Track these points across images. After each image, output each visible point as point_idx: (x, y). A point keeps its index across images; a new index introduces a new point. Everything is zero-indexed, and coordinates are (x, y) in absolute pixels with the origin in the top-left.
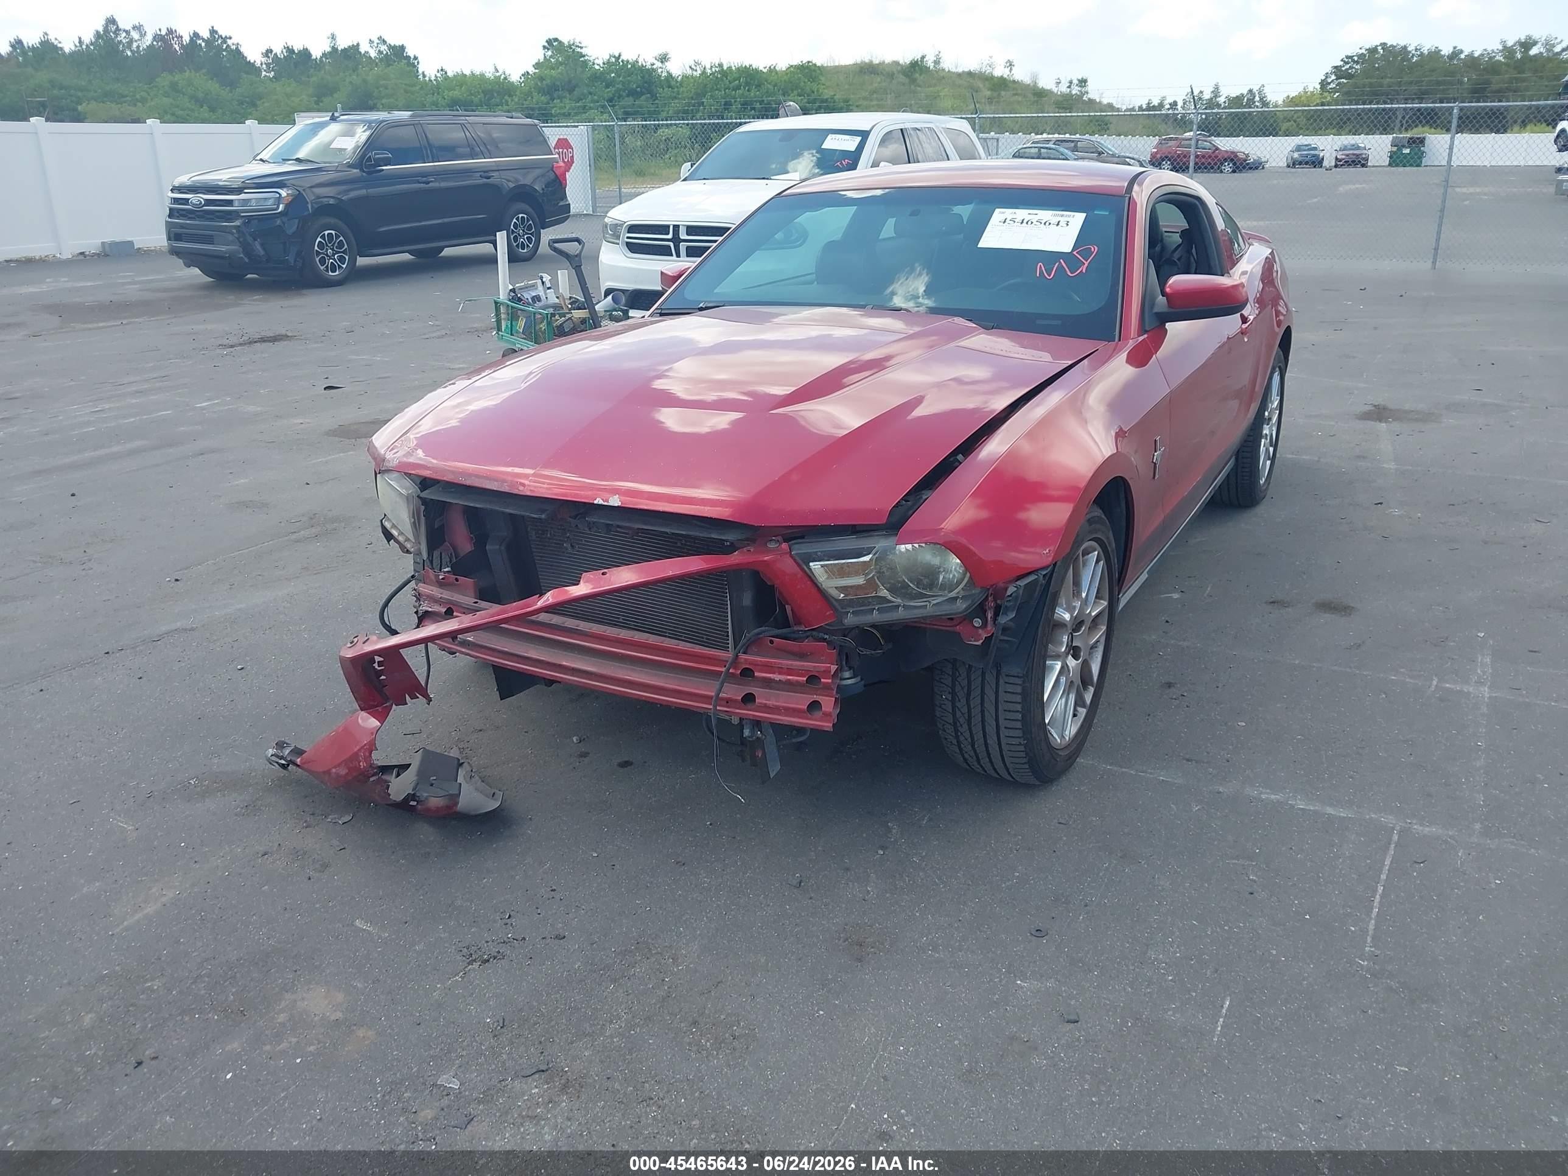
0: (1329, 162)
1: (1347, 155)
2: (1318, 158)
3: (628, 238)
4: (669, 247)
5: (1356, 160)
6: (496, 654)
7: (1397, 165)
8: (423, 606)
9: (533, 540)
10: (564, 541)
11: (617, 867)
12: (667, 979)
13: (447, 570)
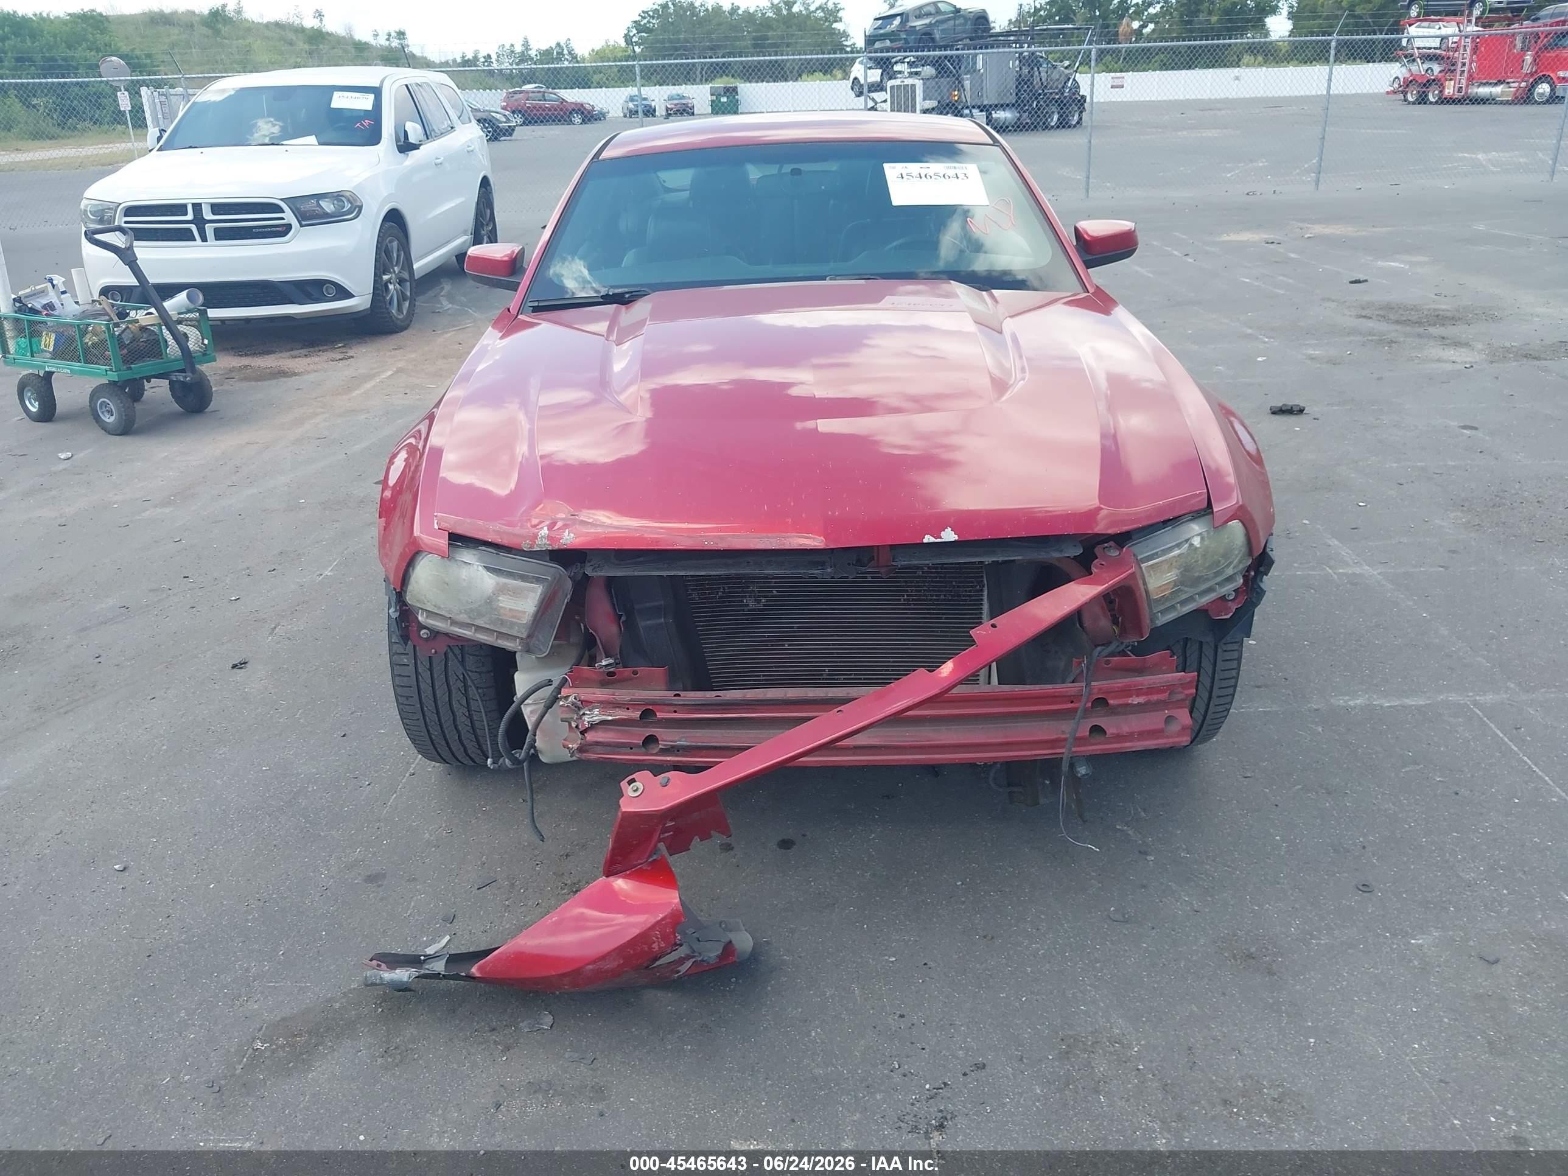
0: (660, 111)
1: (676, 105)
2: (651, 106)
3: (126, 222)
4: (190, 230)
5: (684, 110)
6: (712, 752)
7: (717, 113)
8: (594, 715)
9: (694, 604)
10: (745, 597)
11: (931, 964)
12: (1141, 1067)
13: (607, 663)
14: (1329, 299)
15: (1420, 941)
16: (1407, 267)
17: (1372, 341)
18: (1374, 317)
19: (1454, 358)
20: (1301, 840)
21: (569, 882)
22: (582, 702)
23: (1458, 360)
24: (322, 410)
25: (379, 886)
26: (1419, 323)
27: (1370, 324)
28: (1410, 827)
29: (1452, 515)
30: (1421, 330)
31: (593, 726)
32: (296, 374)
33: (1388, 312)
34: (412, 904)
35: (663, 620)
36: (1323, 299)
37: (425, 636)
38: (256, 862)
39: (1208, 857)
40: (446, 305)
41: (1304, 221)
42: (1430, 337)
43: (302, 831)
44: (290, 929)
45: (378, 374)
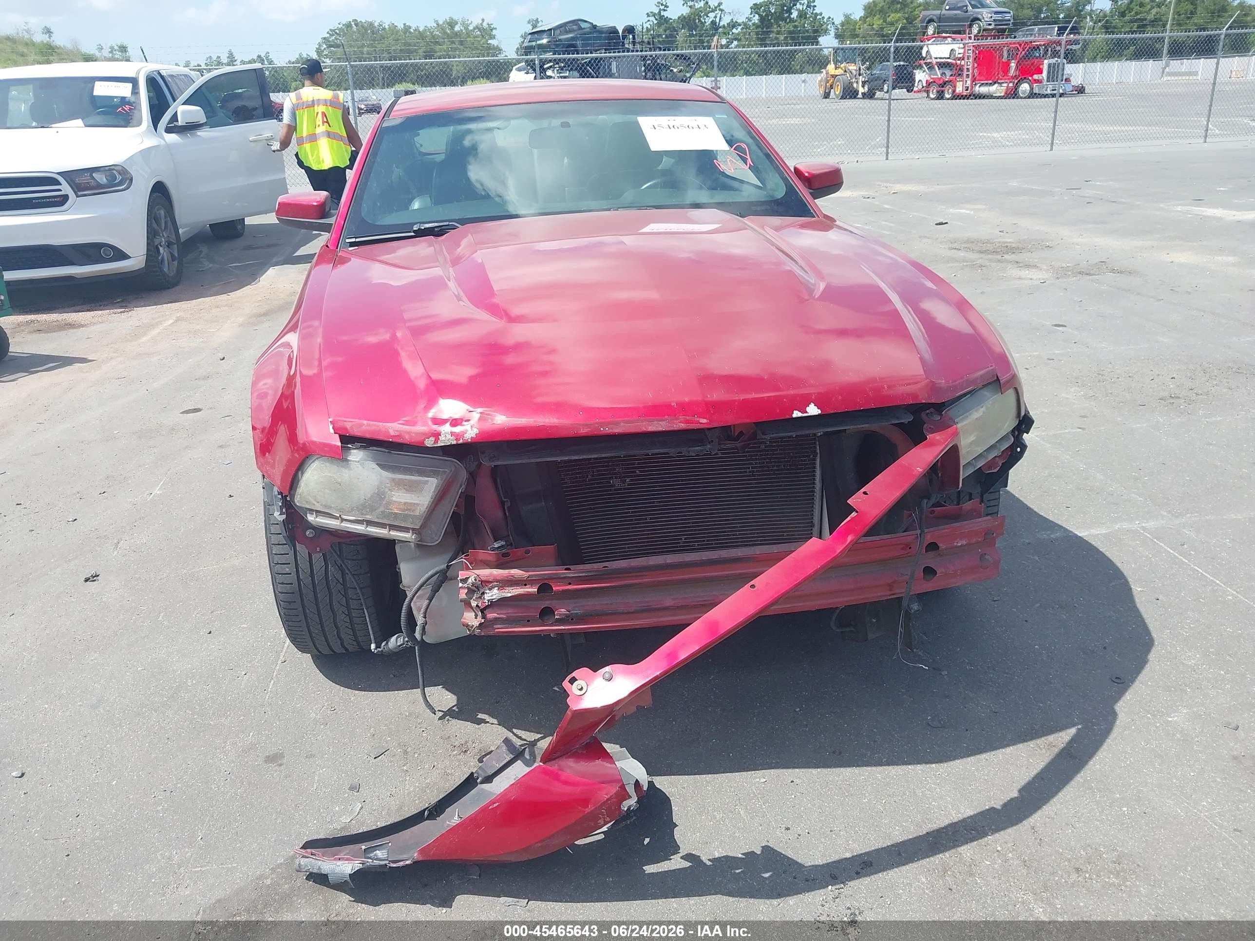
1: (366, 105)
6: (603, 618)
8: (493, 594)
9: (567, 487)
10: (611, 478)
11: (797, 781)
12: (999, 848)
13: (499, 545)
14: (925, 237)
15: (1176, 718)
16: (972, 212)
17: (967, 266)
18: (962, 248)
19: (1030, 276)
20: (1055, 647)
21: (457, 744)
22: (482, 582)
23: (1034, 277)
24: (116, 355)
25: (281, 765)
26: (995, 252)
27: (962, 254)
28: (1133, 628)
29: (1072, 390)
30: (999, 257)
31: (493, 604)
32: (82, 326)
33: (970, 244)
34: (316, 778)
35: (543, 503)
36: (920, 237)
37: (311, 536)
38: (153, 756)
39: (988, 667)
40: (207, 265)
41: (887, 181)
42: (1007, 261)
43: (191, 723)
44: (202, 815)
45: (161, 322)
